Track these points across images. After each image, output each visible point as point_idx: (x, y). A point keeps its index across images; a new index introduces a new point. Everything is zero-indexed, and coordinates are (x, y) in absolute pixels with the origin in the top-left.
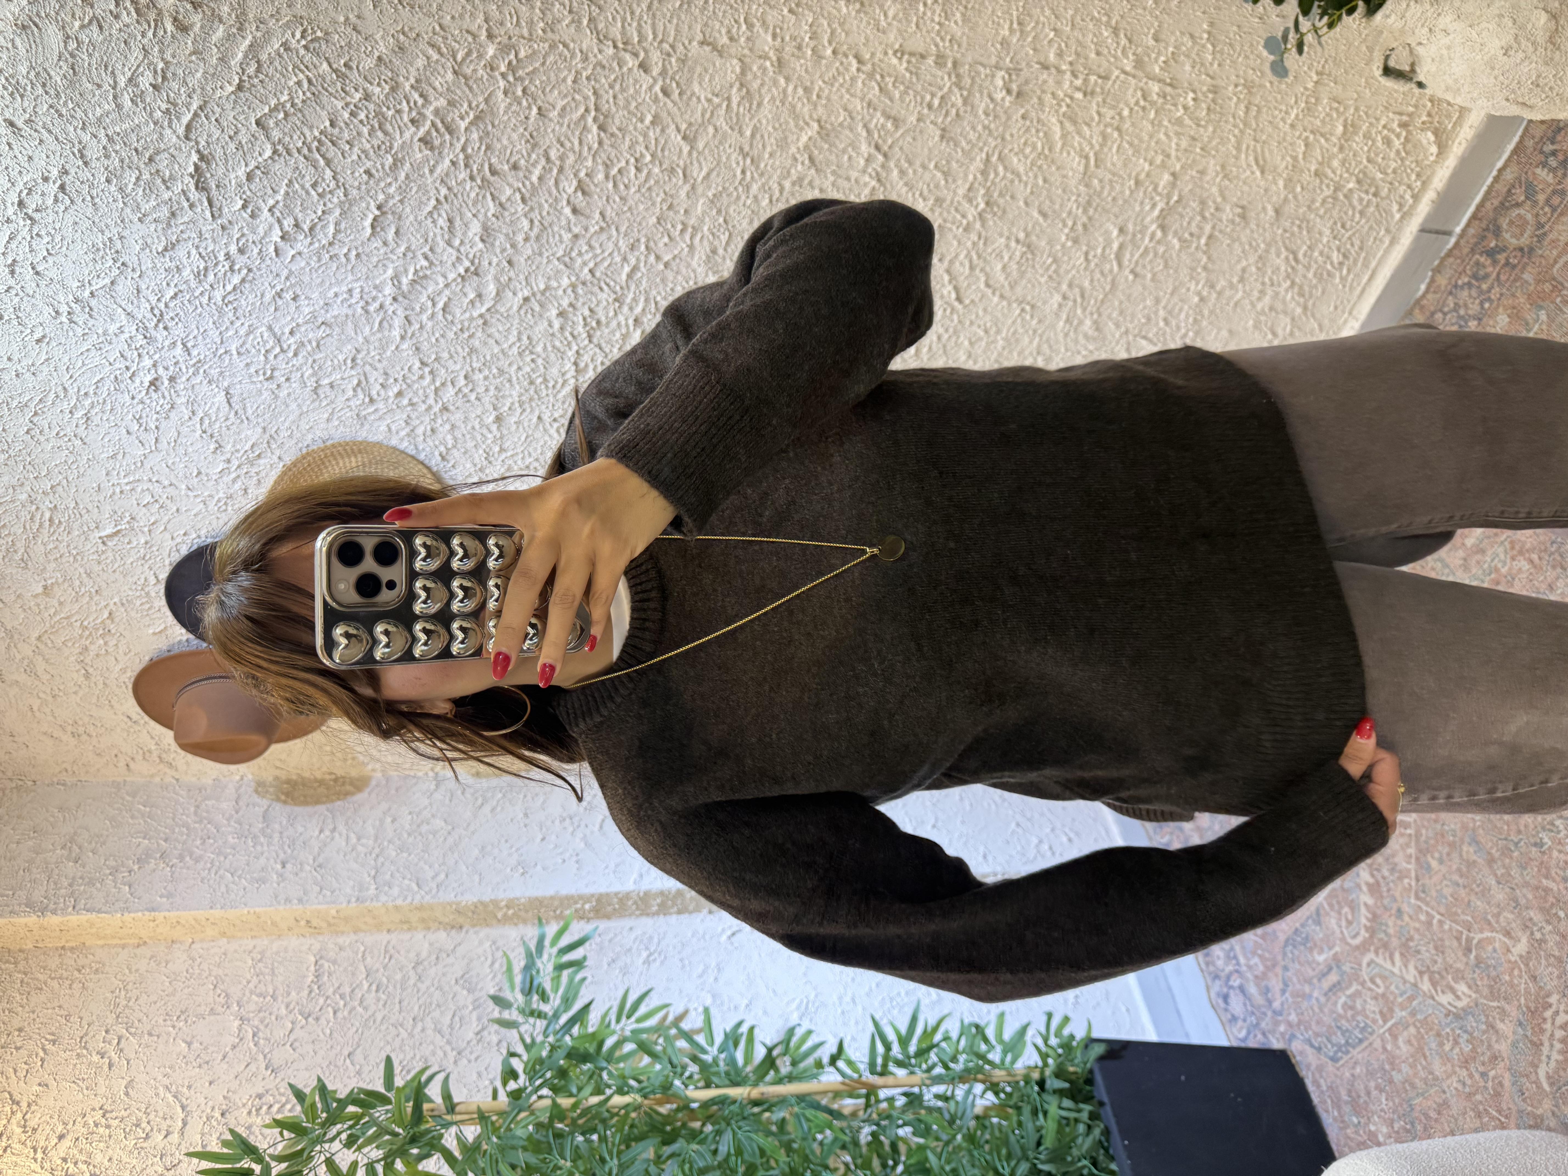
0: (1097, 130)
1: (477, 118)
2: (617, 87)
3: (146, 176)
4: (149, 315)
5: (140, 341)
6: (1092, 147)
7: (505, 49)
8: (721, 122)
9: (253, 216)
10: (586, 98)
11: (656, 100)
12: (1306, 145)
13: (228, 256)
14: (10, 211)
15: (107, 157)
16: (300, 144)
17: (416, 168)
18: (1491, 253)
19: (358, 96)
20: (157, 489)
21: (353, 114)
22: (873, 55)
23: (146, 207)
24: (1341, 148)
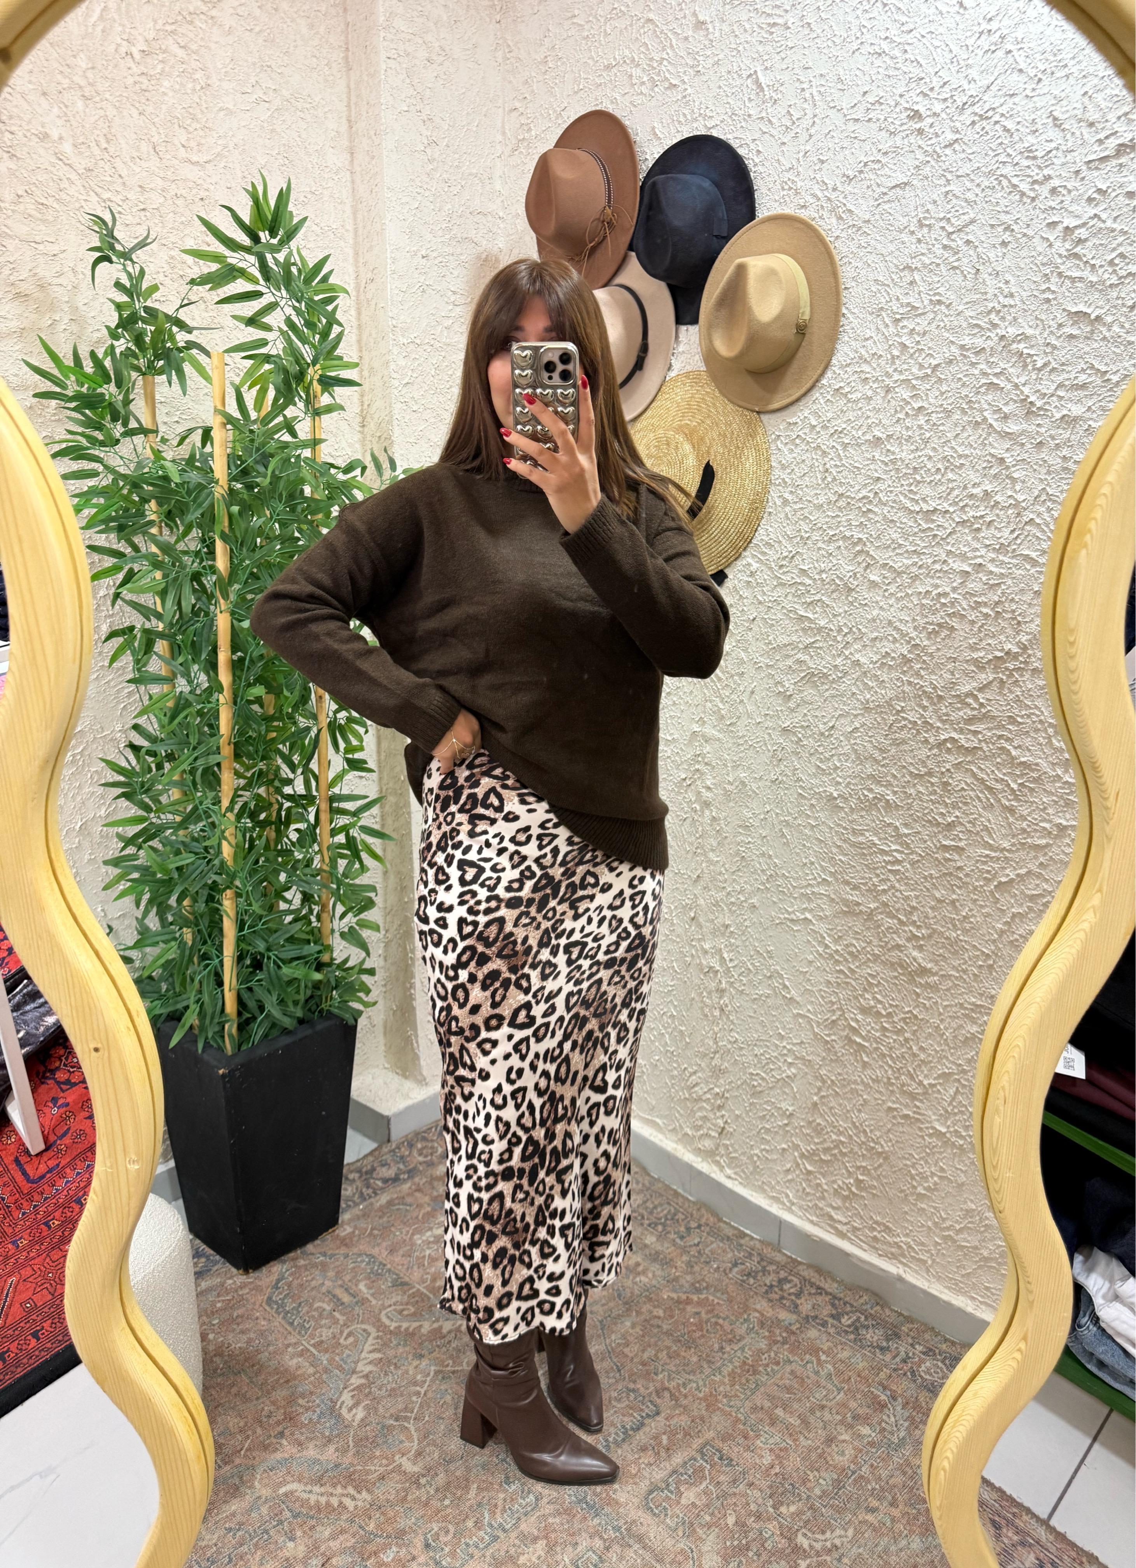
20: (806, 122)
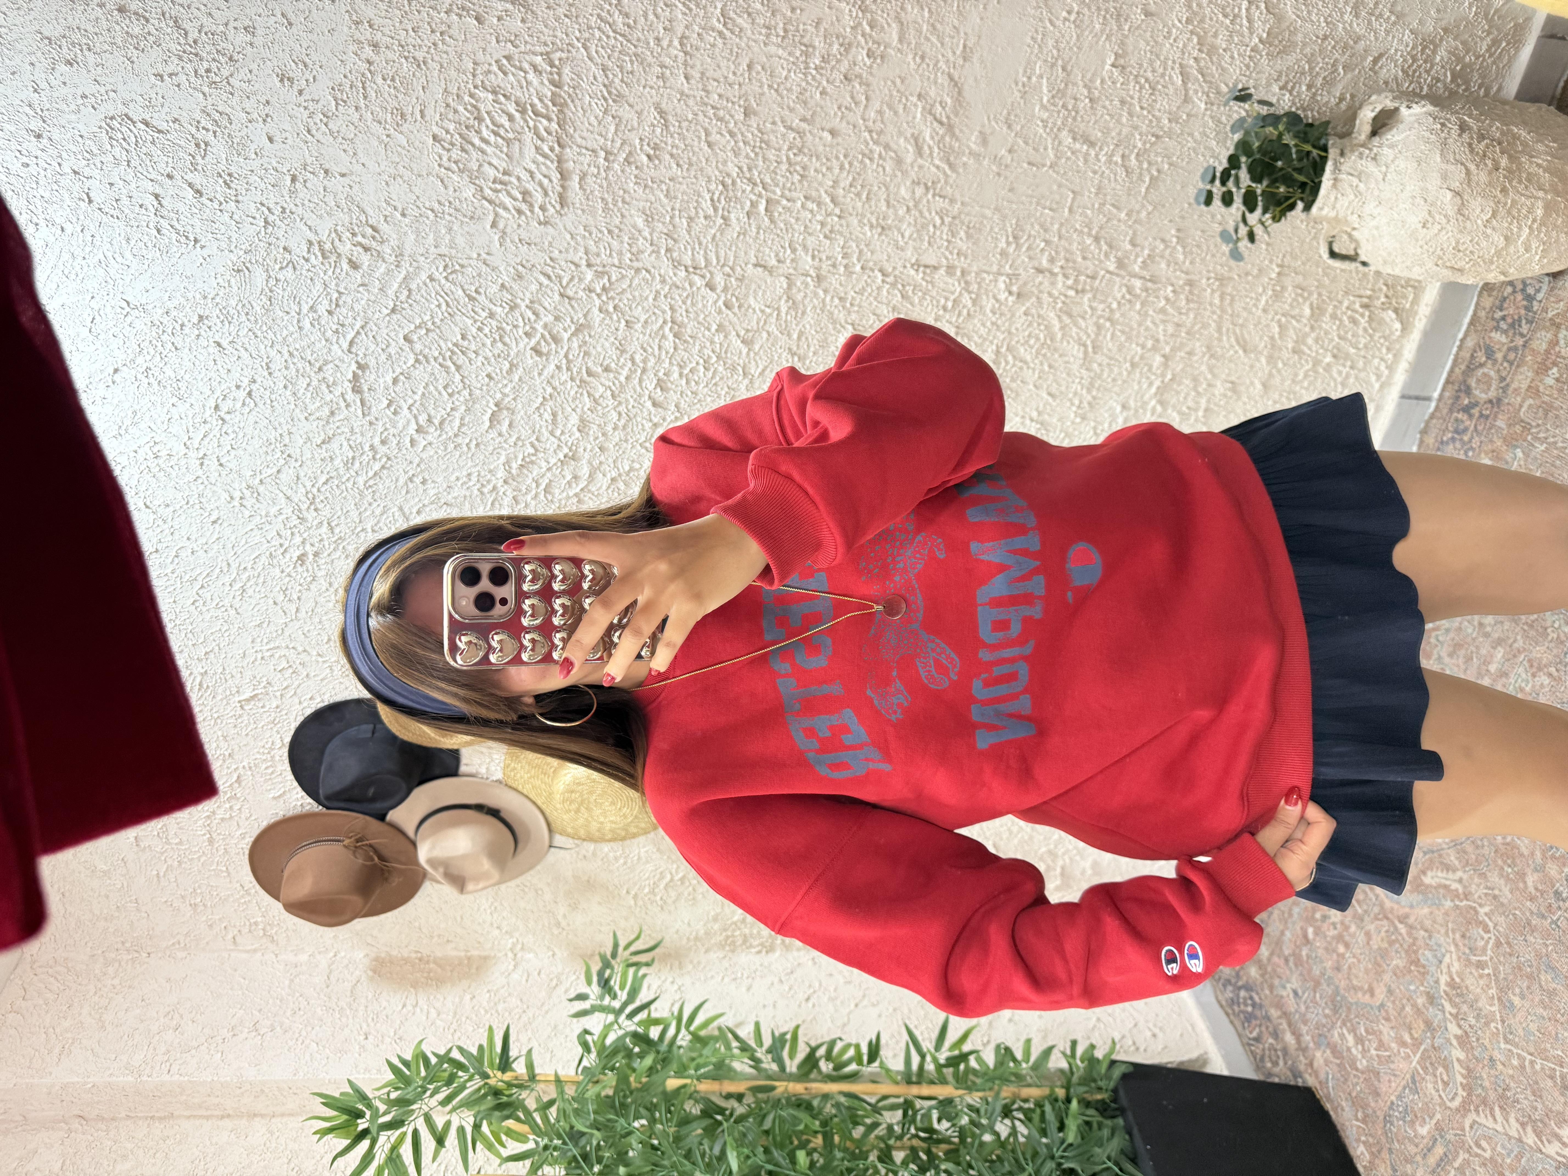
0: (1090, 322)
1: (577, 330)
2: (689, 302)
3: (315, 383)
4: (304, 499)
5: (295, 521)
6: (1089, 336)
7: (599, 275)
8: (773, 328)
9: (395, 413)
10: (664, 312)
11: (720, 312)
12: (1280, 326)
13: (372, 447)
14: (208, 413)
15: (287, 368)
16: (436, 354)
17: (528, 371)
18: (1466, 410)
19: (484, 314)
21: (480, 329)
22: (894, 268)
23: (311, 407)
24: (1312, 328)
